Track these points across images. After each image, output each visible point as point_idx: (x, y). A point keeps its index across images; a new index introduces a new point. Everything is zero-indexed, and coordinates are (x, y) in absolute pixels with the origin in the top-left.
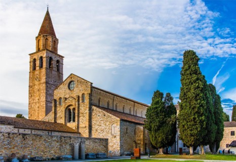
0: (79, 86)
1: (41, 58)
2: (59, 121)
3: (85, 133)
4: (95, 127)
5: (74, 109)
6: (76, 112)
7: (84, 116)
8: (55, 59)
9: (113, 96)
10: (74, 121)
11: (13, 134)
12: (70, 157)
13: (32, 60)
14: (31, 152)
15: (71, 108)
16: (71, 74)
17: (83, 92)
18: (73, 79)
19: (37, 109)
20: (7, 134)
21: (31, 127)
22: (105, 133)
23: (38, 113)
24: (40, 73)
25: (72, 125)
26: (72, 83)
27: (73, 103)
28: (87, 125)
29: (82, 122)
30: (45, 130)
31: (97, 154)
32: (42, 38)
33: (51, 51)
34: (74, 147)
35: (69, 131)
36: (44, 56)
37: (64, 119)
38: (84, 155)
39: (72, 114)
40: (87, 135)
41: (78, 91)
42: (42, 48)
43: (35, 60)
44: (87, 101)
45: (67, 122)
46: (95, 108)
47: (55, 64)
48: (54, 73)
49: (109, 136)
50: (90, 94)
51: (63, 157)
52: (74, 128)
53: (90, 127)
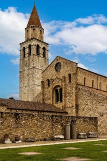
0: (65, 67)
1: (30, 46)
2: (47, 102)
3: (72, 113)
4: (82, 106)
5: (61, 90)
6: (63, 92)
7: (70, 96)
8: (42, 46)
9: (97, 76)
10: (61, 101)
11: (6, 113)
12: (62, 137)
13: (22, 48)
14: (24, 132)
15: (58, 89)
16: (57, 57)
17: (69, 73)
18: (59, 61)
19: (26, 92)
21: (22, 108)
22: (92, 112)
23: (28, 96)
24: (29, 59)
25: (59, 105)
26: (59, 65)
27: (60, 84)
28: (74, 105)
29: (69, 102)
30: (35, 111)
31: (88, 134)
32: (30, 29)
33: (37, 40)
34: (65, 126)
35: (58, 110)
36: (32, 44)
37: (51, 99)
38: (75, 134)
39: (59, 94)
40: (74, 114)
41: (65, 71)
42: (30, 37)
43: (24, 49)
44: (73, 81)
45: (54, 102)
46: (81, 87)
47: (41, 51)
48: (41, 59)
49: (96, 115)
50: (76, 74)
51: (56, 137)
52: (62, 108)
53: (77, 106)
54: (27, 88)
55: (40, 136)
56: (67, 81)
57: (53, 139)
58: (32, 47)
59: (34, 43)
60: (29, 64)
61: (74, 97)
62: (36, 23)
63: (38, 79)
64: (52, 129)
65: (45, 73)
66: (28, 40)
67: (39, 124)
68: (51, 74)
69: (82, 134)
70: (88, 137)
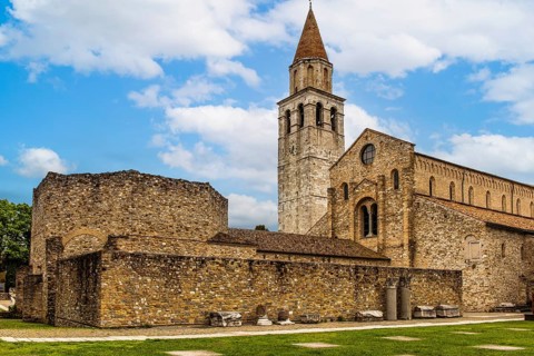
0: (385, 154)
1: (301, 106)
2: (342, 236)
3: (401, 260)
4: (423, 245)
5: (375, 207)
6: (380, 211)
7: (397, 222)
8: (327, 105)
9: (461, 171)
10: (375, 233)
11: (258, 263)
12: (378, 314)
13: (283, 114)
14: (296, 302)
15: (368, 205)
16: (366, 130)
17: (393, 167)
18: (370, 141)
19: (294, 212)
20: (246, 264)
21: (288, 250)
22: (448, 258)
23: (297, 222)
24: (299, 138)
25: (370, 243)
26: (369, 149)
27: (372, 194)
28: (406, 242)
29: (393, 235)
30: (317, 255)
31: (438, 309)
32: (302, 66)
33: (318, 91)
34: (385, 290)
35: (366, 254)
36: (306, 102)
37: (352, 229)
38: (409, 309)
39: (369, 218)
40: (406, 264)
41: (382, 164)
42: (301, 87)
43: (288, 113)
44: (404, 185)
45: (359, 235)
46: (422, 200)
47: (326, 117)
48: (327, 135)
49: (460, 265)
50: (410, 169)
51: (364, 313)
52: (376, 249)
53: (413, 244)
54: (296, 204)
55: (330, 310)
56: (390, 187)
57: (357, 319)
58: (305, 109)
59: (312, 98)
60: (299, 148)
61: (406, 224)
62: (314, 51)
63: (321, 182)
64: (356, 296)
65: (338, 168)
66: (296, 93)
67: (327, 286)
68: (352, 171)
69: (423, 307)
70: (438, 317)
